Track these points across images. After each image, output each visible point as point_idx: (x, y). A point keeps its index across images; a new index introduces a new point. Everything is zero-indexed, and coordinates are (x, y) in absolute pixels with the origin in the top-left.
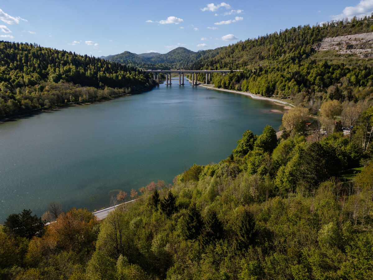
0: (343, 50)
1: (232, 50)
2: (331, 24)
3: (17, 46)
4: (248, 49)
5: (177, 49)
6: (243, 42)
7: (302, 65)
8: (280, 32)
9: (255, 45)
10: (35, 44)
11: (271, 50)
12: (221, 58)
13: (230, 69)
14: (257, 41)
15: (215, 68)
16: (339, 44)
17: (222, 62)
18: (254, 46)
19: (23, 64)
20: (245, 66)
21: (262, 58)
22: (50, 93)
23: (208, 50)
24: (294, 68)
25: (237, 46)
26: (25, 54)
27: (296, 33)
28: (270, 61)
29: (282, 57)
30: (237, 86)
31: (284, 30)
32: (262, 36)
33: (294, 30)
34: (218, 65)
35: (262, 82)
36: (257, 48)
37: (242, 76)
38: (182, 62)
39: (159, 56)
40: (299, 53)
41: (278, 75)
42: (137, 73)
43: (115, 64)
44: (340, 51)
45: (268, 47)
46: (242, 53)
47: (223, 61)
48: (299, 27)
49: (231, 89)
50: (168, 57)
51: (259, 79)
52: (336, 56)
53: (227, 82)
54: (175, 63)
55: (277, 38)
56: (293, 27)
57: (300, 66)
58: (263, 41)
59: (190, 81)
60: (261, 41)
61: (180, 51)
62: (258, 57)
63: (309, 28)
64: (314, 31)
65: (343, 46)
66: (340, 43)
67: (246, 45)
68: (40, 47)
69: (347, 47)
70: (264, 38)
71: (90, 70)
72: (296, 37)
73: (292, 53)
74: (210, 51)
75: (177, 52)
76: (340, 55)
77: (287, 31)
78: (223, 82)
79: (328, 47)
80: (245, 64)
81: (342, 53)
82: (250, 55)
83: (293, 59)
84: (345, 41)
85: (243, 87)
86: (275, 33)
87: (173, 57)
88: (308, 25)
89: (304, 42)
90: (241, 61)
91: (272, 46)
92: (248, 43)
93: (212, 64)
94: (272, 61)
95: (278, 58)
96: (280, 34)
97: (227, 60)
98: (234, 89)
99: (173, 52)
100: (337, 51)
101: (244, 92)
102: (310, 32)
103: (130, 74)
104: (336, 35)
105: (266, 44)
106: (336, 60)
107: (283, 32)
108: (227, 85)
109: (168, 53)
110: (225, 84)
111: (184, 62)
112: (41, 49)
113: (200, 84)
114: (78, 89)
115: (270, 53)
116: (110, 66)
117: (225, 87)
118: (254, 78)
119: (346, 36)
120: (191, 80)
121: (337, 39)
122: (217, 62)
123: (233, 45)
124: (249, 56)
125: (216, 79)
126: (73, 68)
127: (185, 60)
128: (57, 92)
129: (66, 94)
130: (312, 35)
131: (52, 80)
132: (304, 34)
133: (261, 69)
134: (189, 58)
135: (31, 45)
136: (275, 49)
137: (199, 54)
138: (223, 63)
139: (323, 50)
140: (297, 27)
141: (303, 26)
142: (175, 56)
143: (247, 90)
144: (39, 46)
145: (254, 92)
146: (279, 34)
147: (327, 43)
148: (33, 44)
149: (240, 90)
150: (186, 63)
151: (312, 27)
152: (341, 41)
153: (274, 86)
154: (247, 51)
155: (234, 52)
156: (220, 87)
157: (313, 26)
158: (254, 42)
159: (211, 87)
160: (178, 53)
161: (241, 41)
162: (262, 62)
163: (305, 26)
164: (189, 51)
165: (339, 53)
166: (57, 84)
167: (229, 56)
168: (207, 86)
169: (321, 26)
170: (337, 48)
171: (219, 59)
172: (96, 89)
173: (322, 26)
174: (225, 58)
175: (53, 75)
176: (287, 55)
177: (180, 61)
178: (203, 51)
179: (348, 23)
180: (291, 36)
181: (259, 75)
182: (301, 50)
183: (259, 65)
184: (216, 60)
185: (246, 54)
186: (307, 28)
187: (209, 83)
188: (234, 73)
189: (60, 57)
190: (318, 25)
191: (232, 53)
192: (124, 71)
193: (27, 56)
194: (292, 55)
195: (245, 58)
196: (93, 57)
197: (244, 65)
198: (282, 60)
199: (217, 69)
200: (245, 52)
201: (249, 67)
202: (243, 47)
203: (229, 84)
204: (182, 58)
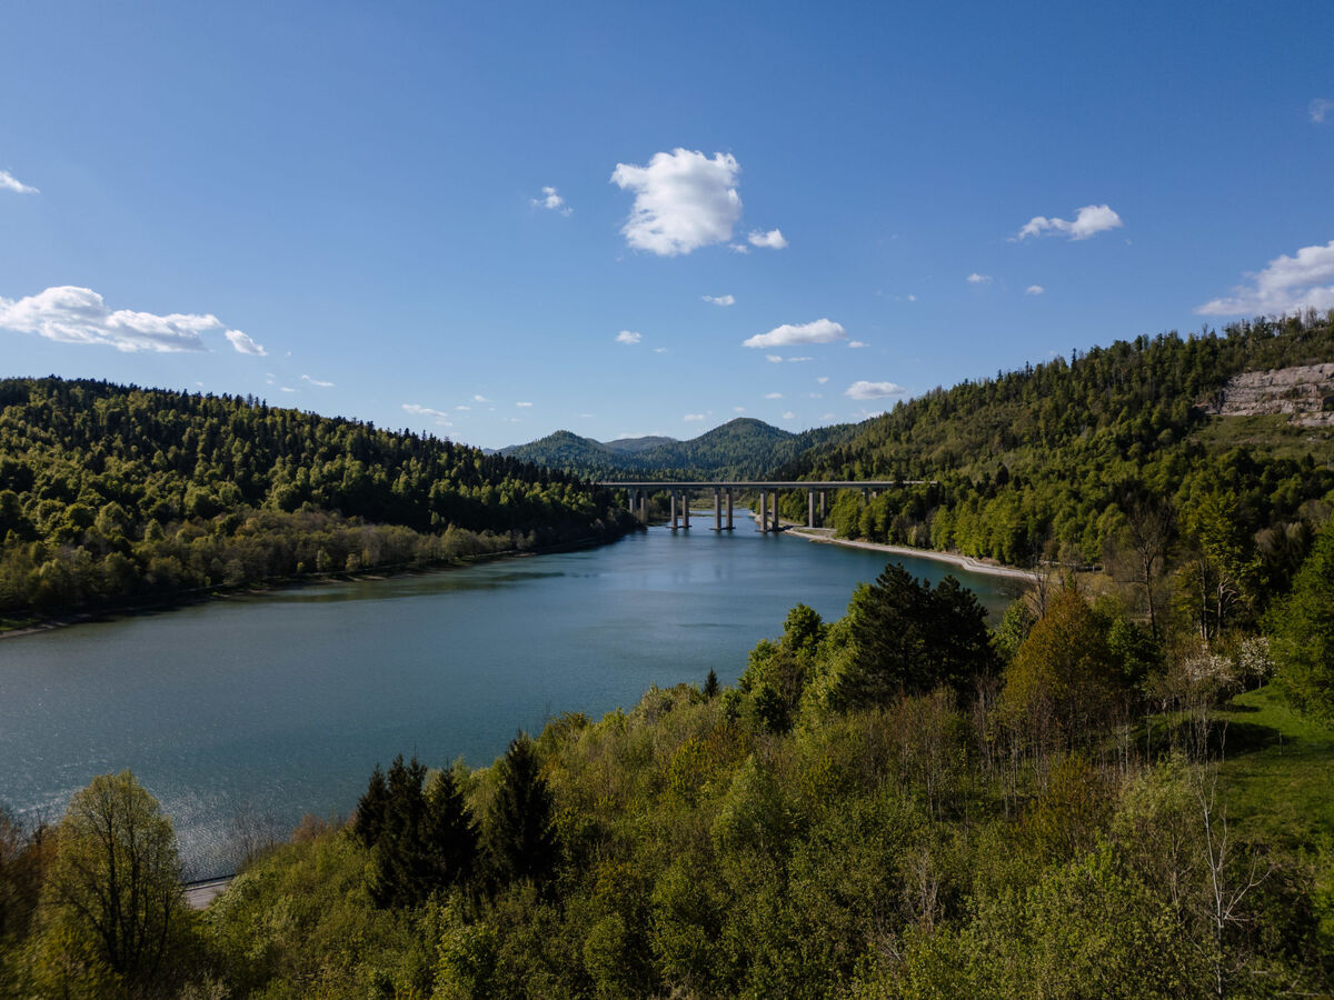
0: (1311, 414)
1: (908, 417)
2: (1256, 328)
3: (192, 402)
4: (961, 412)
5: (730, 425)
6: (944, 393)
7: (1153, 460)
8: (1074, 357)
9: (987, 401)
10: (250, 397)
11: (1041, 415)
12: (872, 446)
13: (896, 476)
14: (993, 386)
15: (846, 475)
16: (1294, 394)
17: (870, 457)
18: (982, 403)
19: (196, 453)
20: (952, 467)
21: (1012, 443)
22: (255, 539)
23: (838, 426)
24: (1123, 471)
25: (925, 404)
26: (212, 425)
27: (1132, 361)
28: (1040, 451)
29: (1084, 436)
30: (914, 532)
31: (1087, 350)
32: (1012, 371)
33: (1123, 349)
34: (857, 467)
35: (1000, 515)
36: (996, 412)
37: (935, 498)
38: (746, 463)
39: (670, 447)
40: (1146, 424)
41: (1057, 492)
42: (569, 487)
44: (1299, 418)
45: (1034, 406)
46: (940, 426)
47: (875, 454)
48: (1139, 341)
49: (893, 543)
50: (700, 451)
51: (991, 505)
52: (1284, 432)
53: (880, 518)
54: (723, 469)
55: (1062, 377)
56: (1117, 342)
57: (1144, 463)
58: (1013, 387)
60: (1006, 388)
61: (741, 431)
62: (997, 439)
63: (1178, 343)
64: (1194, 351)
65: (1311, 400)
66: (1295, 390)
67: (955, 400)
68: (265, 407)
69: (1325, 404)
70: (1019, 377)
71: (409, 473)
72: (1130, 371)
73: (1121, 423)
74: (845, 428)
75: (732, 432)
76: (1301, 431)
77: (1096, 353)
78: (864, 517)
79: (1254, 404)
80: (952, 460)
81: (1308, 422)
82: (970, 433)
83: (1122, 444)
84: (1315, 383)
85: (936, 535)
86: (1055, 361)
87: (719, 449)
88: (1174, 334)
89: (1162, 389)
90: (937, 453)
91: (1048, 403)
92: (962, 394)
93: (838, 462)
94: (1047, 452)
95: (1068, 441)
96: (1074, 362)
97: (890, 449)
98: (905, 542)
99: (720, 432)
100: (1290, 417)
101: (940, 550)
102: (1180, 353)
103: (544, 489)
104: (1277, 364)
105: (1025, 396)
106: (1287, 448)
107: (1085, 357)
108: (879, 528)
109: (702, 438)
110: (872, 523)
111: (754, 465)
113: (789, 528)
115: (1041, 424)
116: (477, 464)
117: (875, 536)
118: (975, 502)
119: (1316, 368)
120: (758, 514)
121: (1286, 378)
122: (854, 458)
123: (912, 401)
124: (965, 435)
125: (842, 511)
126: (353, 466)
127: (758, 458)
129: (306, 544)
130: (1189, 365)
131: (275, 503)
132: (1161, 361)
133: (1003, 477)
134: (770, 451)
136: (1058, 410)
137: (806, 439)
138: (875, 458)
139: (1235, 414)
140: (1131, 340)
141: (1152, 337)
142: (725, 447)
143: (950, 546)
145: (974, 552)
146: (1069, 363)
147: (1247, 390)
149: (927, 546)
150: (760, 467)
151: (1186, 340)
152: (1301, 382)
153: (1044, 528)
154: (960, 418)
155: (914, 423)
156: (854, 535)
157: (1191, 335)
158: (983, 390)
159: (824, 535)
160: (737, 437)
161: (939, 389)
162: (1011, 454)
163: (1160, 337)
164: (773, 432)
165: (1297, 424)
166: (288, 515)
167: (897, 438)
168: (810, 532)
169: (1222, 335)
170: (1288, 408)
171: (862, 449)
172: (414, 533)
173: (1225, 337)
174: (884, 444)
175: (283, 488)
176: (1101, 431)
177: (738, 462)
178: (821, 430)
179: (1317, 325)
180: (1112, 371)
181: (993, 495)
182: (1151, 414)
183: (1000, 464)
184: (853, 450)
185: (956, 429)
186: (1173, 342)
187: (819, 523)
188: (907, 488)
189: (318, 434)
190: (1209, 332)
191: (908, 428)
192: (524, 479)
194: (1118, 429)
195: (952, 442)
196: (428, 437)
197: (947, 465)
198: (1084, 446)
199: (852, 476)
200: (949, 426)
201: (964, 471)
202: (946, 406)
203: (887, 523)
204: (746, 452)
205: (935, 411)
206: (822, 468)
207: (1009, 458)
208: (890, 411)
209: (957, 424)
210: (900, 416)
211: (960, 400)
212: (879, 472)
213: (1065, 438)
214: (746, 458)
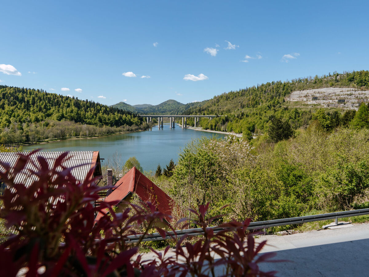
0: (310, 101)
1: (218, 100)
2: (298, 81)
3: (25, 91)
4: (231, 99)
5: (168, 101)
6: (226, 94)
7: (277, 111)
8: (258, 86)
9: (237, 96)
11: (250, 100)
12: (208, 107)
13: (216, 114)
14: (238, 93)
15: (203, 114)
16: (306, 96)
17: (208, 109)
18: (236, 97)
19: (30, 105)
20: (229, 112)
21: (243, 107)
22: (55, 128)
23: (196, 102)
24: (270, 113)
25: (222, 97)
26: (33, 97)
27: (271, 87)
28: (250, 108)
29: (260, 105)
30: (222, 128)
31: (261, 84)
32: (243, 89)
33: (269, 85)
34: (205, 112)
35: (244, 123)
36: (239, 99)
37: (227, 120)
38: (172, 112)
39: (151, 107)
40: (274, 103)
41: (257, 118)
42: (132, 116)
43: (113, 108)
44: (307, 102)
45: (248, 97)
46: (226, 102)
47: (210, 109)
48: (273, 83)
49: (217, 130)
50: (160, 108)
51: (241, 121)
52: (304, 105)
53: (214, 124)
54: (166, 113)
55: (255, 91)
56: (268, 83)
57: (275, 111)
58: (243, 93)
59: (180, 125)
60: (242, 93)
61: (170, 103)
62: (240, 105)
63: (281, 83)
64: (285, 86)
65: (310, 98)
66: (306, 95)
69: (313, 99)
70: (245, 90)
71: (91, 111)
72: (271, 90)
73: (269, 102)
74: (198, 103)
75: (168, 103)
76: (307, 105)
77: (263, 85)
78: (209, 124)
79: (297, 98)
80: (229, 111)
81: (309, 103)
82: (233, 104)
83: (269, 107)
84: (311, 94)
85: (228, 128)
86: (253, 87)
87: (165, 108)
88: (280, 81)
89: (278, 95)
90: (225, 109)
91: (252, 97)
92: (231, 94)
93: (200, 111)
94: (252, 109)
96: (258, 87)
97: (213, 108)
98: (220, 130)
99: (165, 103)
100: (305, 101)
101: (229, 132)
102: (282, 86)
103: (126, 116)
104: (303, 89)
105: (246, 95)
106: (305, 109)
107: (260, 86)
108: (213, 127)
109: (160, 105)
110: (212, 126)
111: (174, 112)
112: (47, 94)
113: (189, 127)
114: (79, 126)
115: (250, 102)
116: (108, 109)
117: (212, 129)
118: (237, 121)
119: (311, 90)
120: (181, 124)
121: (305, 92)
122: (204, 110)
123: (218, 96)
124: (232, 104)
125: (204, 123)
126: (75, 109)
127: (176, 110)
128: (61, 128)
129: (68, 129)
130: (283, 89)
131: (55, 119)
132: (277, 87)
133: (243, 114)
134: (179, 109)
135: (38, 91)
136: (253, 99)
137: (188, 106)
138: (210, 110)
139: (293, 101)
140: (271, 82)
141: (276, 82)
143: (231, 131)
144: (46, 91)
145: (238, 132)
146: (256, 87)
147: (296, 95)
148: (40, 90)
149: (226, 131)
150: (176, 113)
151: (283, 83)
152: (308, 93)
153: (254, 126)
154: (230, 100)
155: (219, 101)
156: (206, 129)
158: (236, 93)
159: (200, 129)
160: (169, 104)
161: (225, 93)
162: (243, 109)
163: (277, 82)
164: (179, 103)
165: (307, 103)
166: (60, 122)
167: (215, 105)
168: (195, 128)
169: (291, 82)
170: (305, 99)
171: (206, 108)
172: (95, 127)
173: (292, 82)
174: (212, 106)
175: (57, 115)
176: (264, 104)
177: (170, 111)
178: (192, 103)
179: (312, 80)
180: (267, 89)
181: (241, 119)
182: (275, 100)
183: (241, 112)
184: (204, 108)
186: (279, 83)
187: (197, 125)
188: (220, 117)
190: (288, 81)
191: (217, 102)
192: (121, 113)
193: (34, 99)
194: (268, 104)
195: (229, 106)
196: (93, 102)
197: (228, 112)
198: (260, 108)
199: (204, 114)
200: (228, 102)
201: (232, 113)
202: (227, 97)
203: (216, 126)
204: (172, 109)
205: (225, 98)
206: (196, 112)
207: (243, 110)
208: (213, 98)
209: (230, 102)
210: (215, 100)
211: (230, 96)
212: (211, 114)
213: (256, 106)
214: (172, 110)
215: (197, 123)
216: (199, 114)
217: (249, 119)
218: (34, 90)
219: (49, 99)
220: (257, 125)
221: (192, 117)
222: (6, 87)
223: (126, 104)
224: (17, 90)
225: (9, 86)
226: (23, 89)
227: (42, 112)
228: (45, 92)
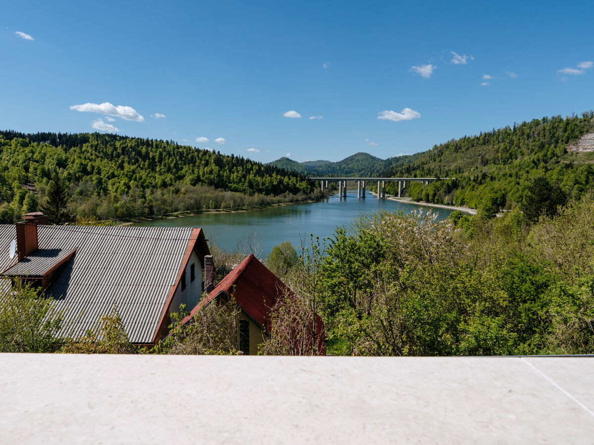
1: (440, 151)
3: (150, 143)
4: (463, 149)
5: (356, 155)
6: (456, 141)
7: (551, 169)
8: (514, 126)
9: (475, 145)
10: (171, 141)
11: (500, 151)
12: (423, 163)
13: (436, 176)
14: (478, 139)
15: (413, 175)
17: (423, 168)
18: (473, 146)
19: (156, 163)
20: (460, 172)
21: (485, 163)
22: (187, 196)
23: (403, 156)
24: (537, 173)
25: (447, 146)
26: (160, 152)
27: (540, 128)
28: (499, 166)
29: (518, 160)
30: (446, 199)
31: (520, 123)
32: (486, 132)
33: (536, 123)
34: (418, 172)
35: (486, 192)
36: (478, 149)
37: (455, 185)
38: (363, 172)
39: (329, 165)
40: (545, 155)
41: (510, 182)
42: (299, 179)
43: (270, 167)
45: (496, 147)
46: (454, 155)
47: (426, 167)
48: (544, 119)
49: (437, 203)
50: (343, 166)
51: (482, 187)
53: (431, 193)
54: (353, 174)
55: (509, 135)
56: (534, 120)
57: (547, 170)
58: (486, 139)
59: (374, 193)
60: (484, 140)
61: (360, 158)
62: (480, 161)
63: (561, 120)
64: (568, 124)
67: (461, 145)
68: (177, 145)
70: (490, 134)
71: (238, 172)
72: (539, 132)
73: (535, 154)
74: (406, 157)
75: (356, 159)
77: (524, 124)
78: (424, 192)
80: (460, 170)
82: (467, 159)
83: (536, 163)
85: (456, 200)
86: (506, 128)
87: (351, 166)
88: (559, 116)
89: (553, 140)
90: (453, 166)
91: (502, 145)
92: (464, 142)
93: (409, 171)
94: (502, 166)
95: (512, 162)
96: (514, 128)
97: (432, 165)
98: (442, 203)
99: (351, 159)
101: (457, 206)
102: (561, 125)
103: (290, 179)
105: (492, 143)
107: (519, 126)
108: (430, 198)
109: (343, 161)
110: (428, 195)
111: (366, 173)
112: (178, 147)
113: (389, 197)
114: (221, 194)
115: (499, 155)
116: (262, 169)
117: (428, 201)
118: (474, 187)
120: (376, 193)
122: (416, 169)
123: (441, 145)
124: (465, 159)
125: (415, 191)
126: (216, 168)
127: (368, 169)
128: (195, 196)
129: (205, 198)
130: (565, 131)
131: (189, 182)
132: (553, 128)
133: (484, 176)
134: (374, 167)
135: (167, 142)
136: (506, 150)
137: (389, 162)
138: (425, 169)
139: (585, 151)
140: (540, 119)
141: (550, 118)
142: (354, 165)
143: (462, 204)
144: (177, 143)
145: (474, 207)
146: (512, 129)
147: (591, 141)
148: (169, 141)
149: (452, 205)
150: (369, 173)
151: (565, 119)
153: (504, 197)
154: (463, 152)
155: (442, 154)
156: (418, 201)
157: (567, 117)
158: (474, 140)
159: (406, 200)
160: (358, 160)
161: (453, 140)
163: (553, 118)
164: (373, 158)
166: (194, 187)
167: (435, 161)
168: (400, 199)
169: (580, 117)
171: (419, 165)
172: (243, 195)
173: (582, 117)
174: (429, 163)
175: (191, 177)
176: (526, 158)
177: (360, 171)
178: (395, 158)
180: (532, 132)
181: (481, 183)
182: (548, 151)
183: (481, 171)
184: (415, 165)
185: (461, 157)
186: (557, 120)
187: (403, 195)
188: (442, 181)
189: (200, 156)
190: (575, 115)
191: (439, 156)
192: (281, 175)
193: (161, 154)
194: (534, 157)
195: (460, 162)
196: (241, 157)
197: (458, 172)
198: (518, 164)
199: (415, 176)
200: (459, 155)
201: (466, 174)
202: (457, 147)
203: (435, 195)
204: (363, 167)
205: (453, 148)
206: (401, 173)
207: (485, 169)
208: (431, 149)
209: (462, 155)
210: (436, 151)
211: (463, 144)
212: (427, 175)
213: (510, 160)
214: (363, 169)
215: (402, 191)
216: (406, 175)
217: (496, 185)
218: (161, 141)
219: (181, 154)
220: (510, 194)
221: (395, 181)
222: (127, 138)
223: (291, 160)
224: (141, 142)
225: (130, 137)
226: (148, 140)
227: (171, 173)
228: (175, 144)
